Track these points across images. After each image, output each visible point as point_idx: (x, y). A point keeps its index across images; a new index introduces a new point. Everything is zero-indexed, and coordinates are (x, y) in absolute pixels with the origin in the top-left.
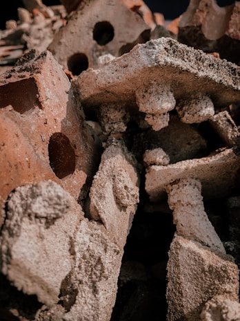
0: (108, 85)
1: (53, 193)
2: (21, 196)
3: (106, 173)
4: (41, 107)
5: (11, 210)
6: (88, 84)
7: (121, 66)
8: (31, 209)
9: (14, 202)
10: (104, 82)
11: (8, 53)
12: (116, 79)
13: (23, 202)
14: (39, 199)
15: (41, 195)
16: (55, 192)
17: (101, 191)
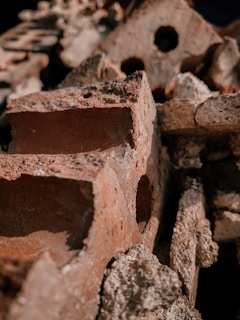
0: (212, 124)
1: (168, 283)
2: (121, 277)
3: (187, 227)
4: (133, 146)
5: (109, 297)
6: (179, 116)
7: (233, 105)
8: (142, 306)
9: (112, 285)
10: (207, 120)
11: (37, 38)
12: (224, 120)
13: (125, 287)
14: (151, 290)
15: (153, 285)
16: (170, 282)
17: (185, 253)
